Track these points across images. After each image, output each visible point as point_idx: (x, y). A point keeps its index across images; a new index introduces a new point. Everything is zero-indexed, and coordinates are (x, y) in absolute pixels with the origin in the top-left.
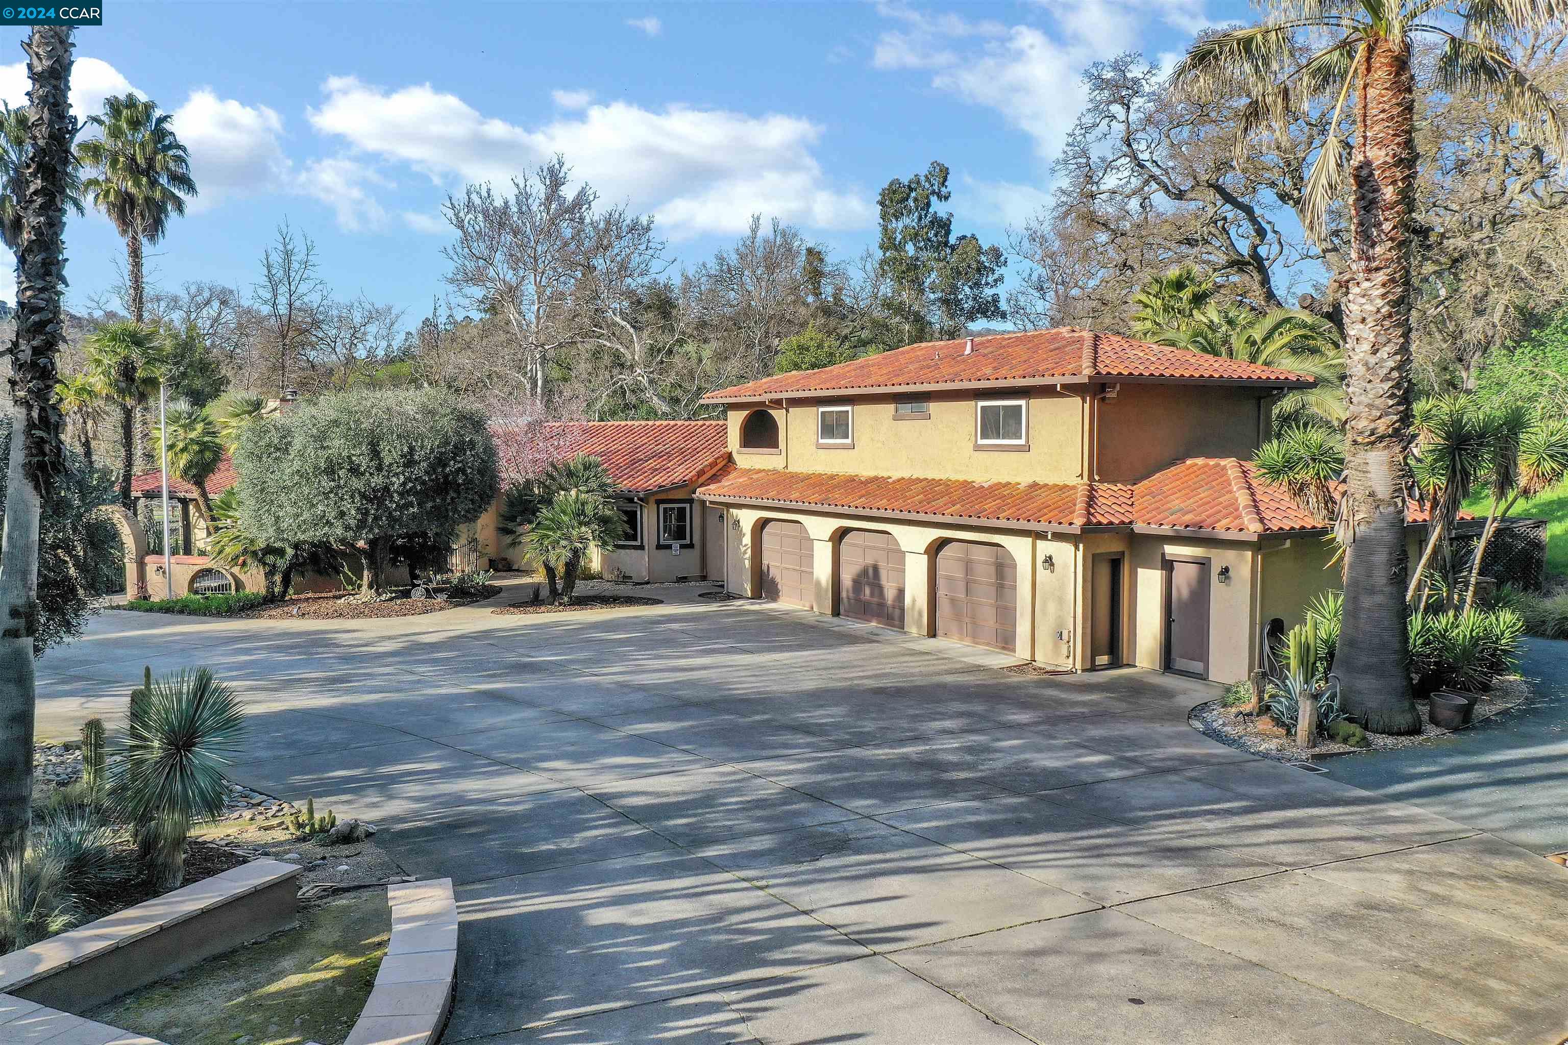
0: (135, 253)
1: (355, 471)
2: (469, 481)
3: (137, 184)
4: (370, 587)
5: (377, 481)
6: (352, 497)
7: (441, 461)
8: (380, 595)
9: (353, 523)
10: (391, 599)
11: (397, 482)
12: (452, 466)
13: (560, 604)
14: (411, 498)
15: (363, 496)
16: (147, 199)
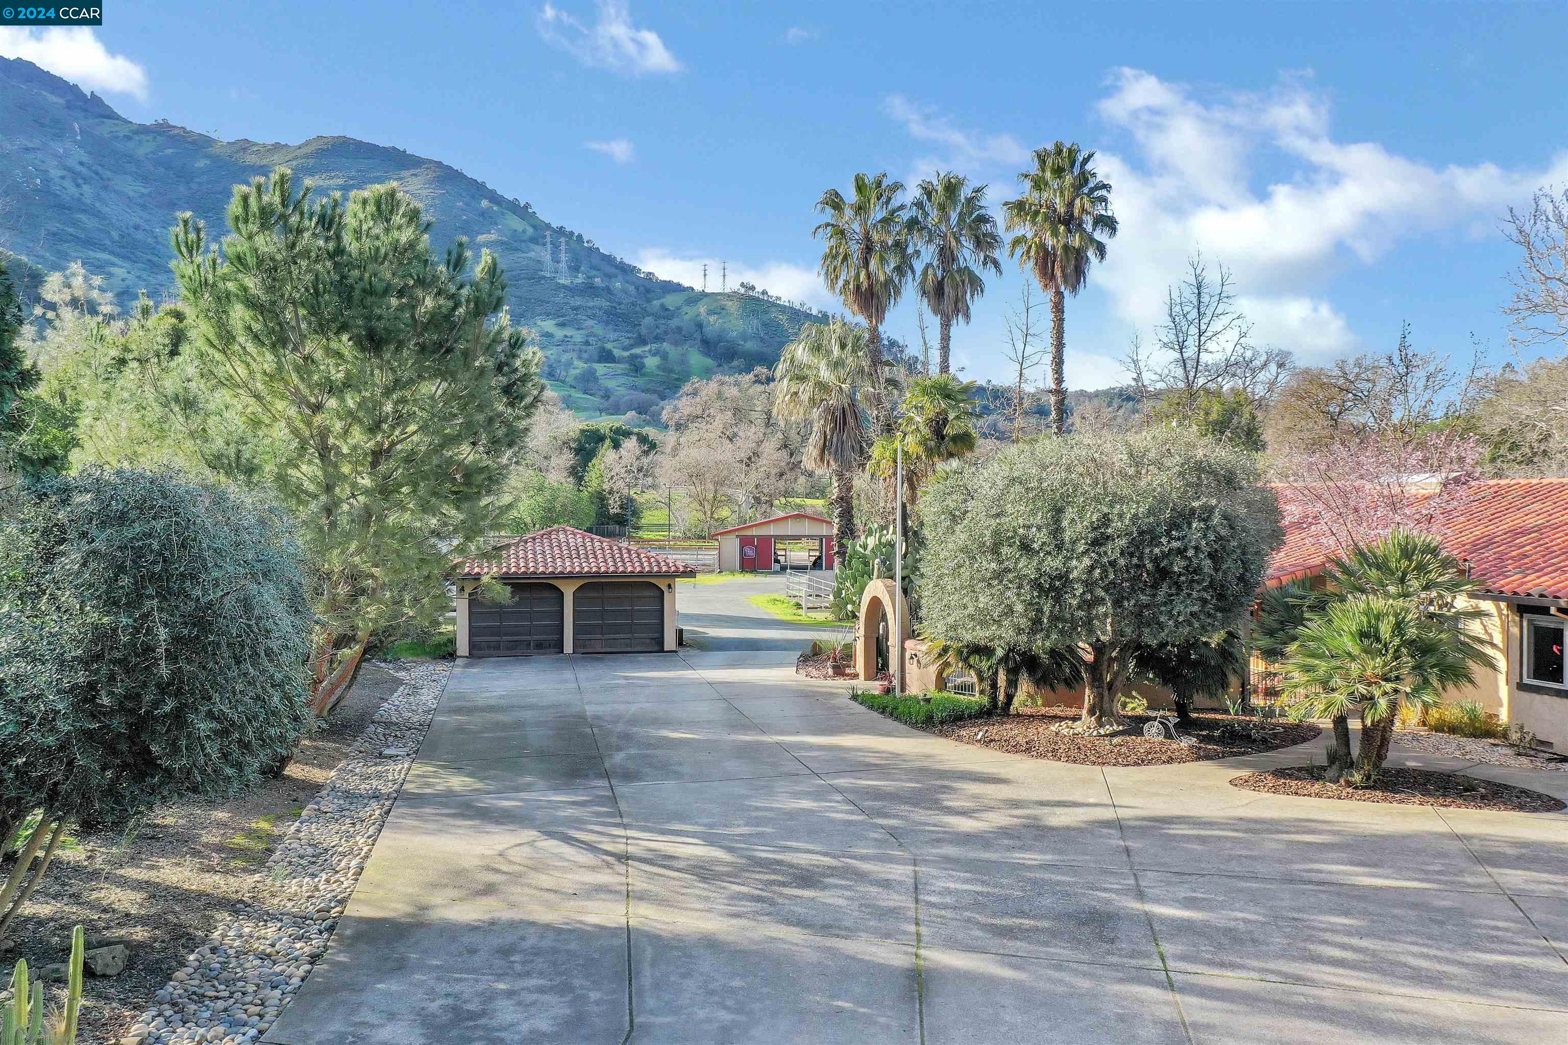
0: (1059, 308)
1: (1026, 547)
2: (1194, 571)
3: (1055, 234)
4: (1091, 712)
5: (1053, 564)
6: (1020, 587)
7: (1147, 536)
8: (1101, 725)
9: (1024, 623)
10: (1113, 735)
11: (1079, 567)
12: (1165, 543)
13: (1349, 784)
14: (1101, 593)
15: (1036, 585)
16: (1066, 247)
